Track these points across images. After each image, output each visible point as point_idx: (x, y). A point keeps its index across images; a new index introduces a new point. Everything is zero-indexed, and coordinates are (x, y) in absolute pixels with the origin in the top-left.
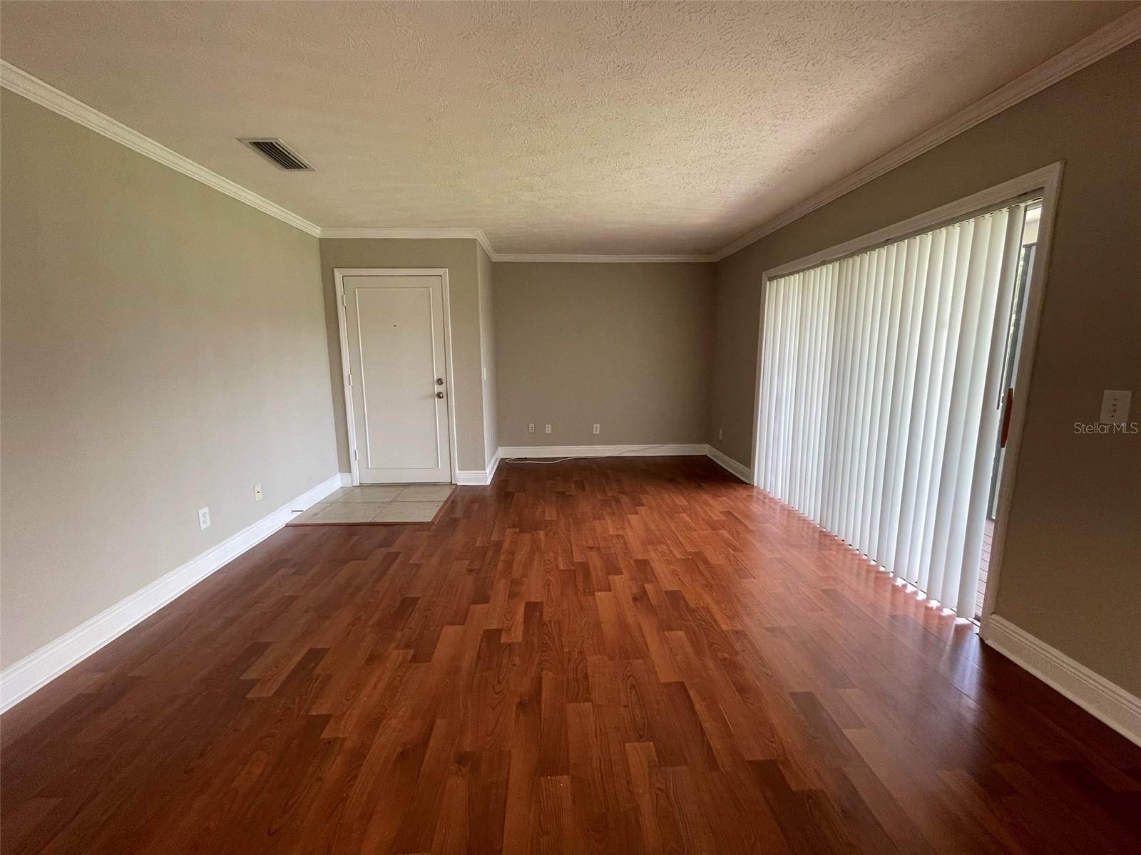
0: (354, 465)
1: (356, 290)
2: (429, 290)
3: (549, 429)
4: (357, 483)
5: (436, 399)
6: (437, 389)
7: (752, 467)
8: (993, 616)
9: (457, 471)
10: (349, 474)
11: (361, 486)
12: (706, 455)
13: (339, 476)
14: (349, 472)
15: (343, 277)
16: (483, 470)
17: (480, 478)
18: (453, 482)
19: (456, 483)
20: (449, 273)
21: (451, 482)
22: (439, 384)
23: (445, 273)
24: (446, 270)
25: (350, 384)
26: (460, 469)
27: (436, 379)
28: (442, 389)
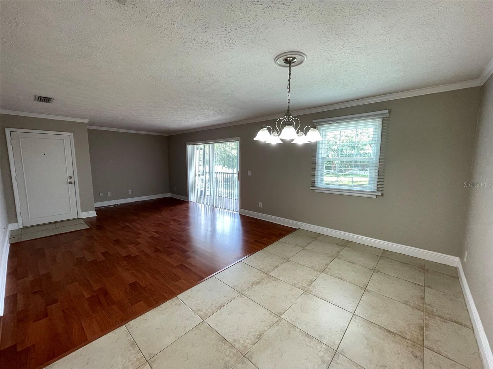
0: (20, 218)
1: (20, 139)
2: (64, 141)
3: (110, 194)
4: (21, 227)
5: (69, 184)
6: (69, 180)
7: (188, 197)
8: (242, 209)
9: (81, 213)
11: (24, 228)
12: (170, 197)
13: (10, 225)
14: (16, 222)
15: (10, 132)
16: (93, 210)
17: (93, 214)
18: (79, 218)
19: (80, 217)
20: (74, 135)
21: (78, 218)
22: (70, 178)
23: (72, 134)
24: (72, 133)
25: (16, 181)
26: (82, 211)
27: (68, 176)
28: (72, 180)
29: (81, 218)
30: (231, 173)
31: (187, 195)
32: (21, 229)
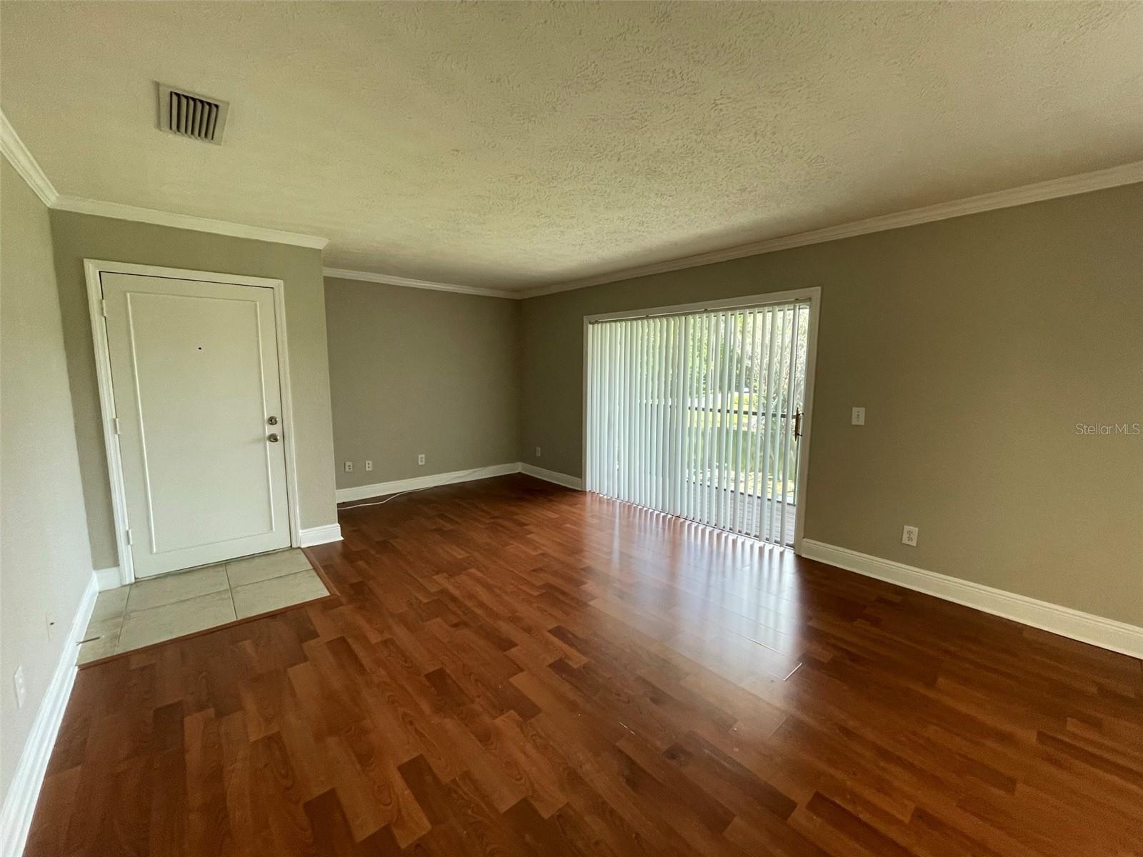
0: (124, 551)
1: (128, 295)
2: (256, 305)
3: (371, 465)
4: (130, 579)
5: (268, 443)
6: (269, 430)
7: (583, 477)
8: (804, 540)
9: (300, 531)
10: (115, 569)
11: (138, 582)
12: (520, 473)
13: (95, 575)
14: (114, 566)
15: (100, 272)
16: (335, 523)
17: (332, 533)
18: (294, 546)
19: (299, 545)
20: (285, 286)
21: (291, 546)
22: (272, 424)
23: (278, 284)
24: (281, 282)
25: (116, 432)
26: (304, 527)
27: (266, 417)
28: (275, 429)
29: (299, 548)
30: (755, 414)
31: (581, 475)
32: (128, 588)
